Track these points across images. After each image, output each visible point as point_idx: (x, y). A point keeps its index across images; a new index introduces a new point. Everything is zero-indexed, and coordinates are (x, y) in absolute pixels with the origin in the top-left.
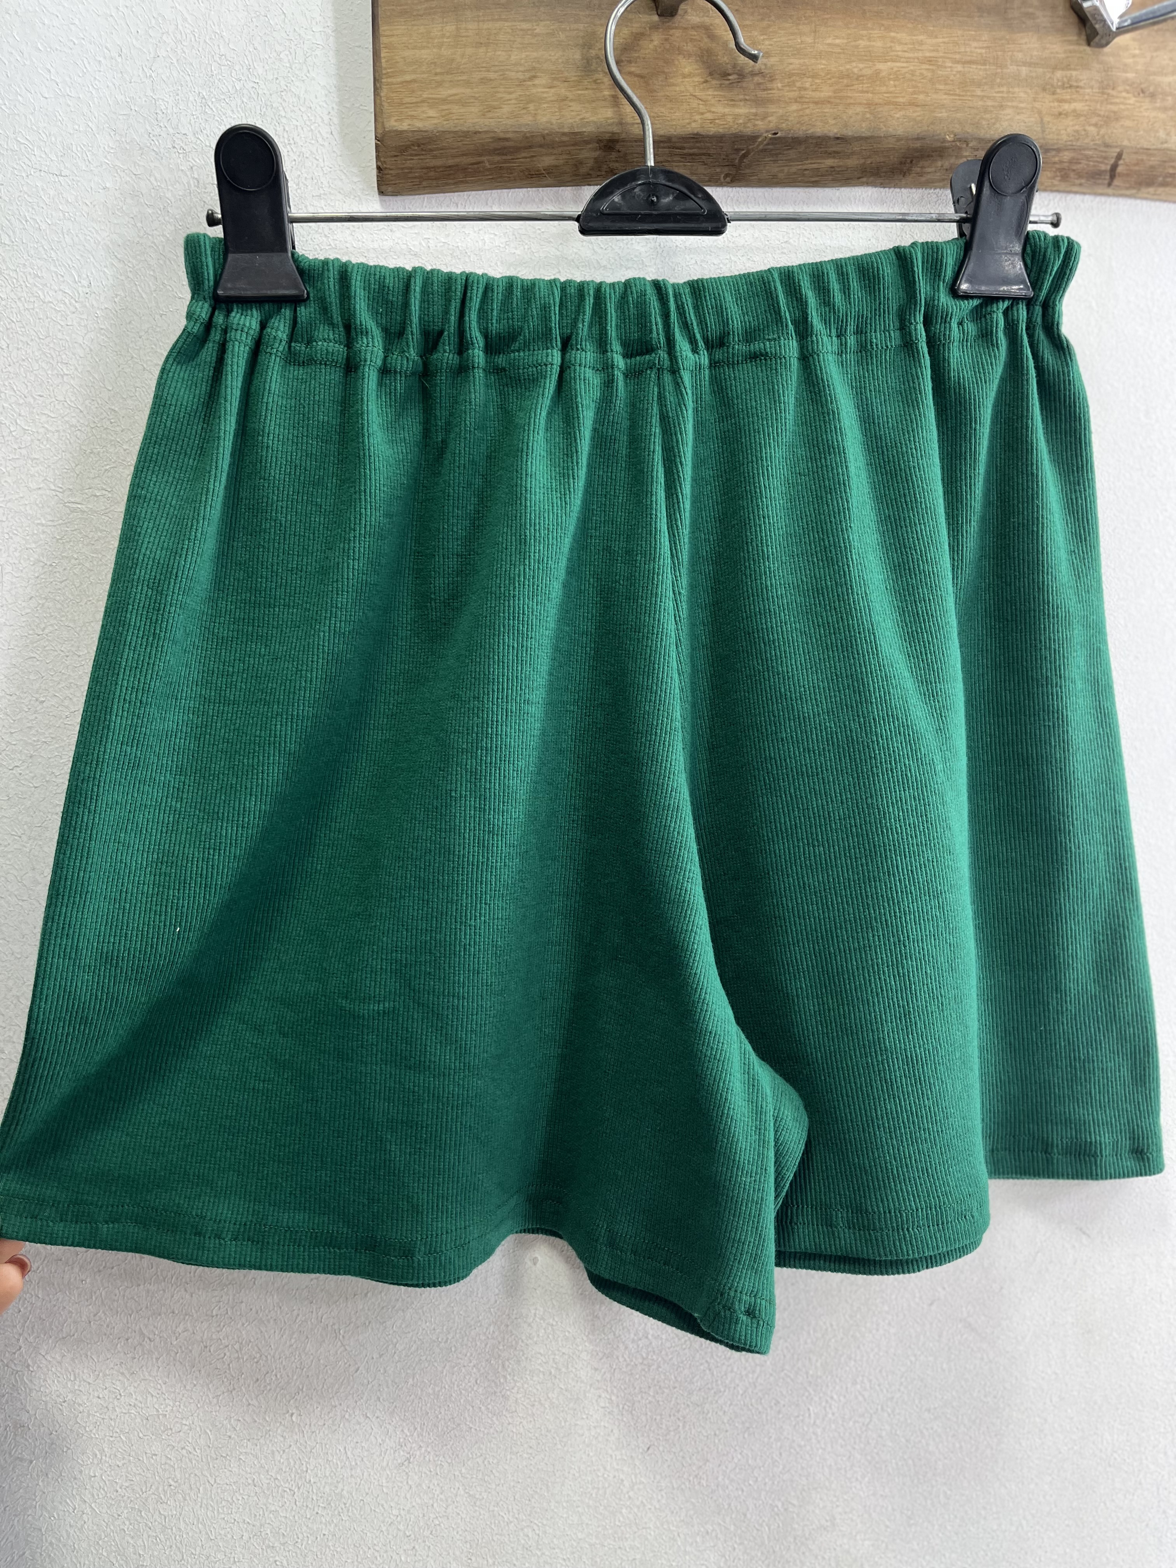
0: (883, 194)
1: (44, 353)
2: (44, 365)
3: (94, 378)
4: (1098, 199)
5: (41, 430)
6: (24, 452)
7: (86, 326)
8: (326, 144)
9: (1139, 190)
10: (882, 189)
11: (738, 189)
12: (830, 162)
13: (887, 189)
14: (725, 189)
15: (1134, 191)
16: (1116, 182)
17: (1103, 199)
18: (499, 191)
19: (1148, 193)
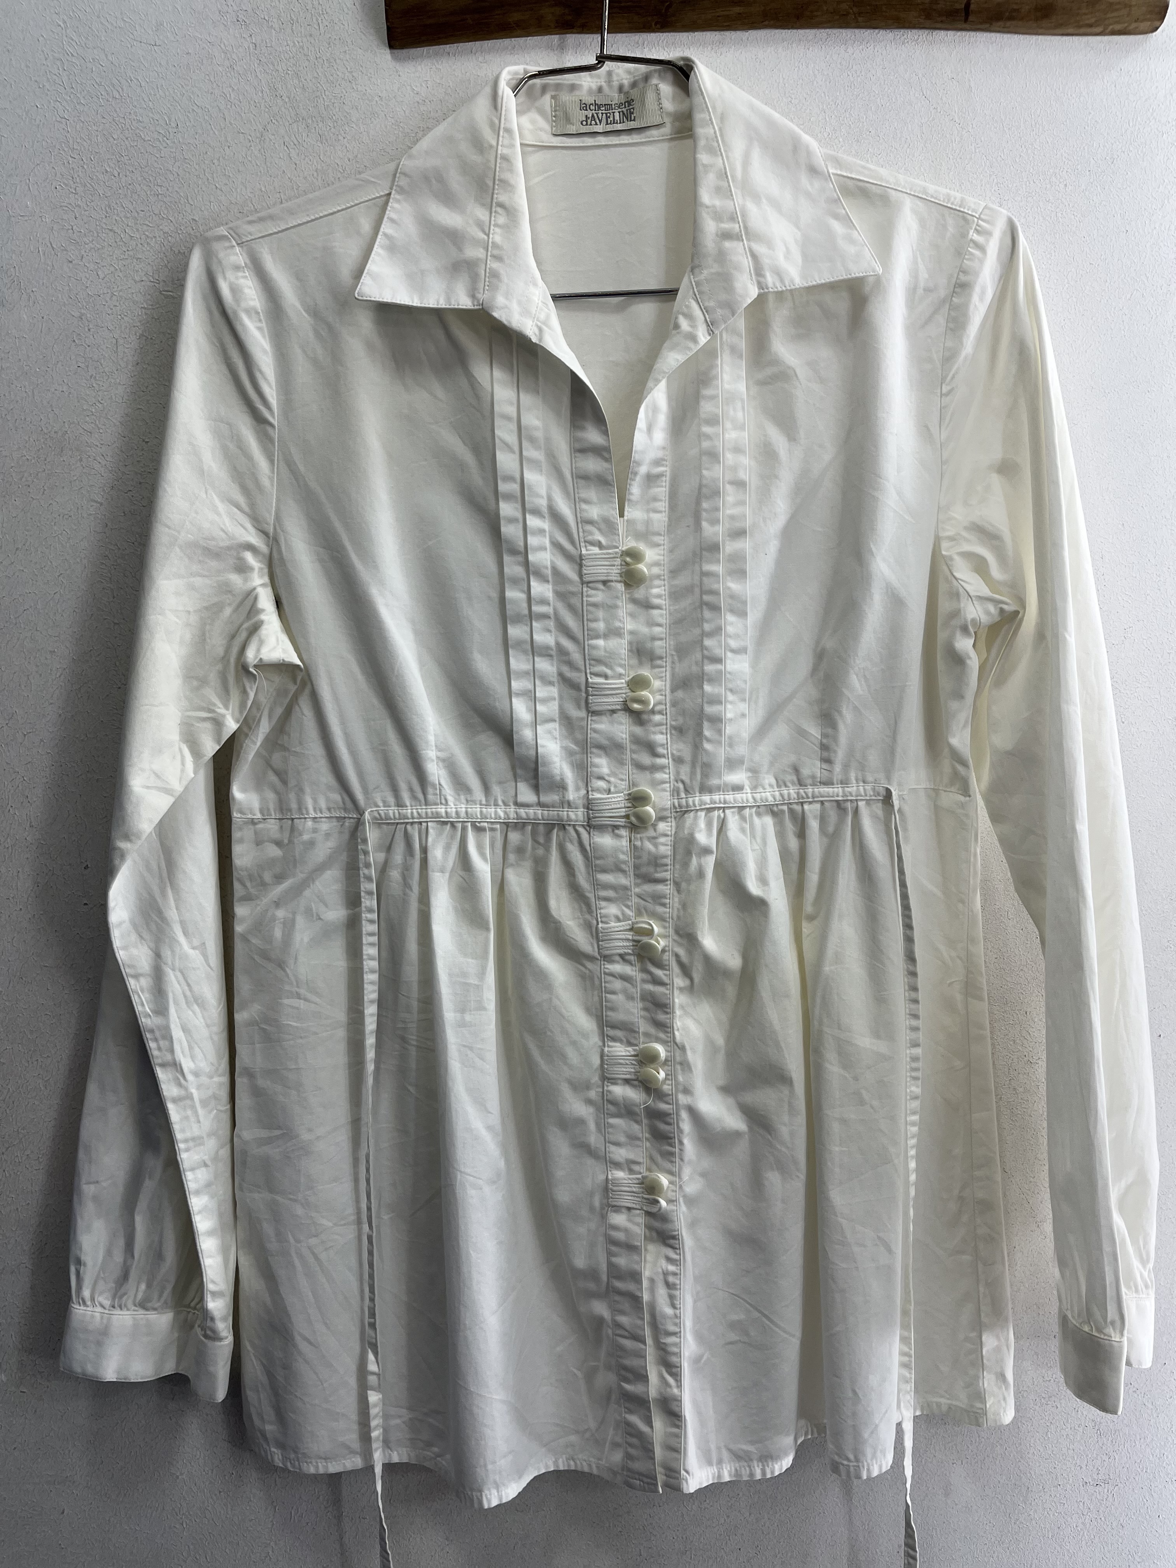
0: (783, 34)
1: (145, 179)
2: (145, 188)
3: (180, 196)
4: (959, 33)
5: (143, 237)
6: (131, 253)
7: (175, 157)
8: (350, 13)
9: (991, 24)
10: (782, 31)
11: (667, 34)
12: (737, 9)
13: (786, 30)
14: (657, 34)
15: (987, 26)
16: (971, 18)
17: (964, 33)
18: (481, 42)
19: (999, 27)
